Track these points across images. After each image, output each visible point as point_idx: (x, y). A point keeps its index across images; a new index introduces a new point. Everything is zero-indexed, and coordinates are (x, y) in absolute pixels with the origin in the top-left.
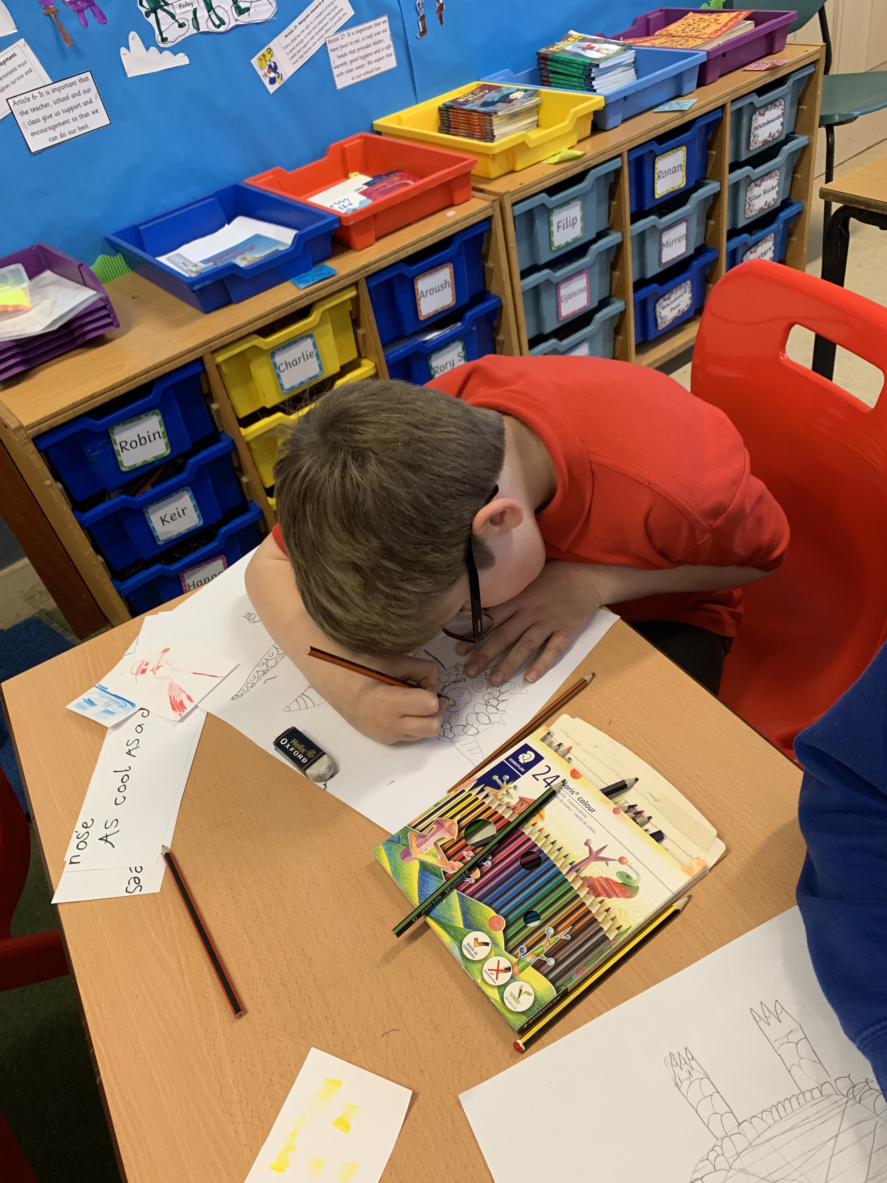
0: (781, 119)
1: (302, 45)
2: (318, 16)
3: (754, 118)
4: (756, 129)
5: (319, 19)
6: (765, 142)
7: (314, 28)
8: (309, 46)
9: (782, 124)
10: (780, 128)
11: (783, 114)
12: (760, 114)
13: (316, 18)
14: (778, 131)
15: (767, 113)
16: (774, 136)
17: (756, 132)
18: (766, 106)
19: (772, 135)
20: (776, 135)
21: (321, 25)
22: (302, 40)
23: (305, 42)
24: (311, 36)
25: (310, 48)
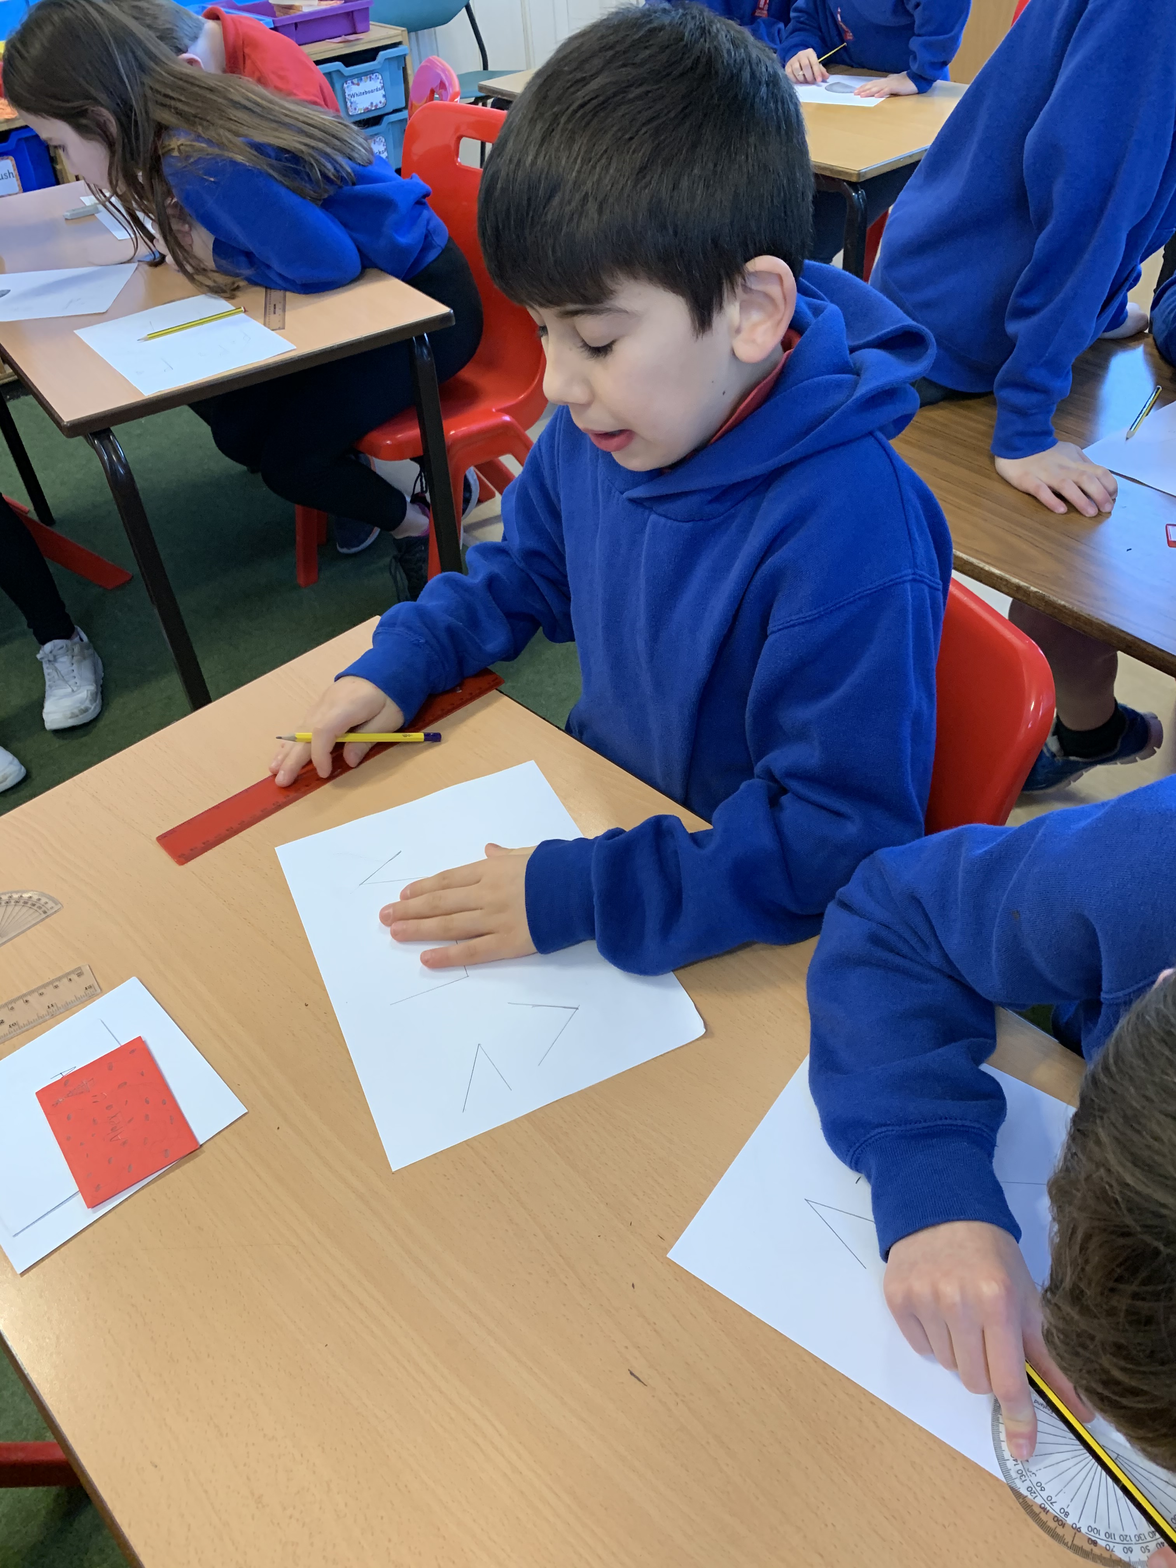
0: (382, 92)
3: (345, 85)
4: (353, 96)
6: (368, 111)
9: (384, 96)
10: (383, 100)
11: (383, 87)
12: (353, 83)
14: (380, 102)
15: (361, 84)
16: (376, 106)
17: (353, 99)
18: (359, 76)
19: (374, 104)
20: (380, 106)
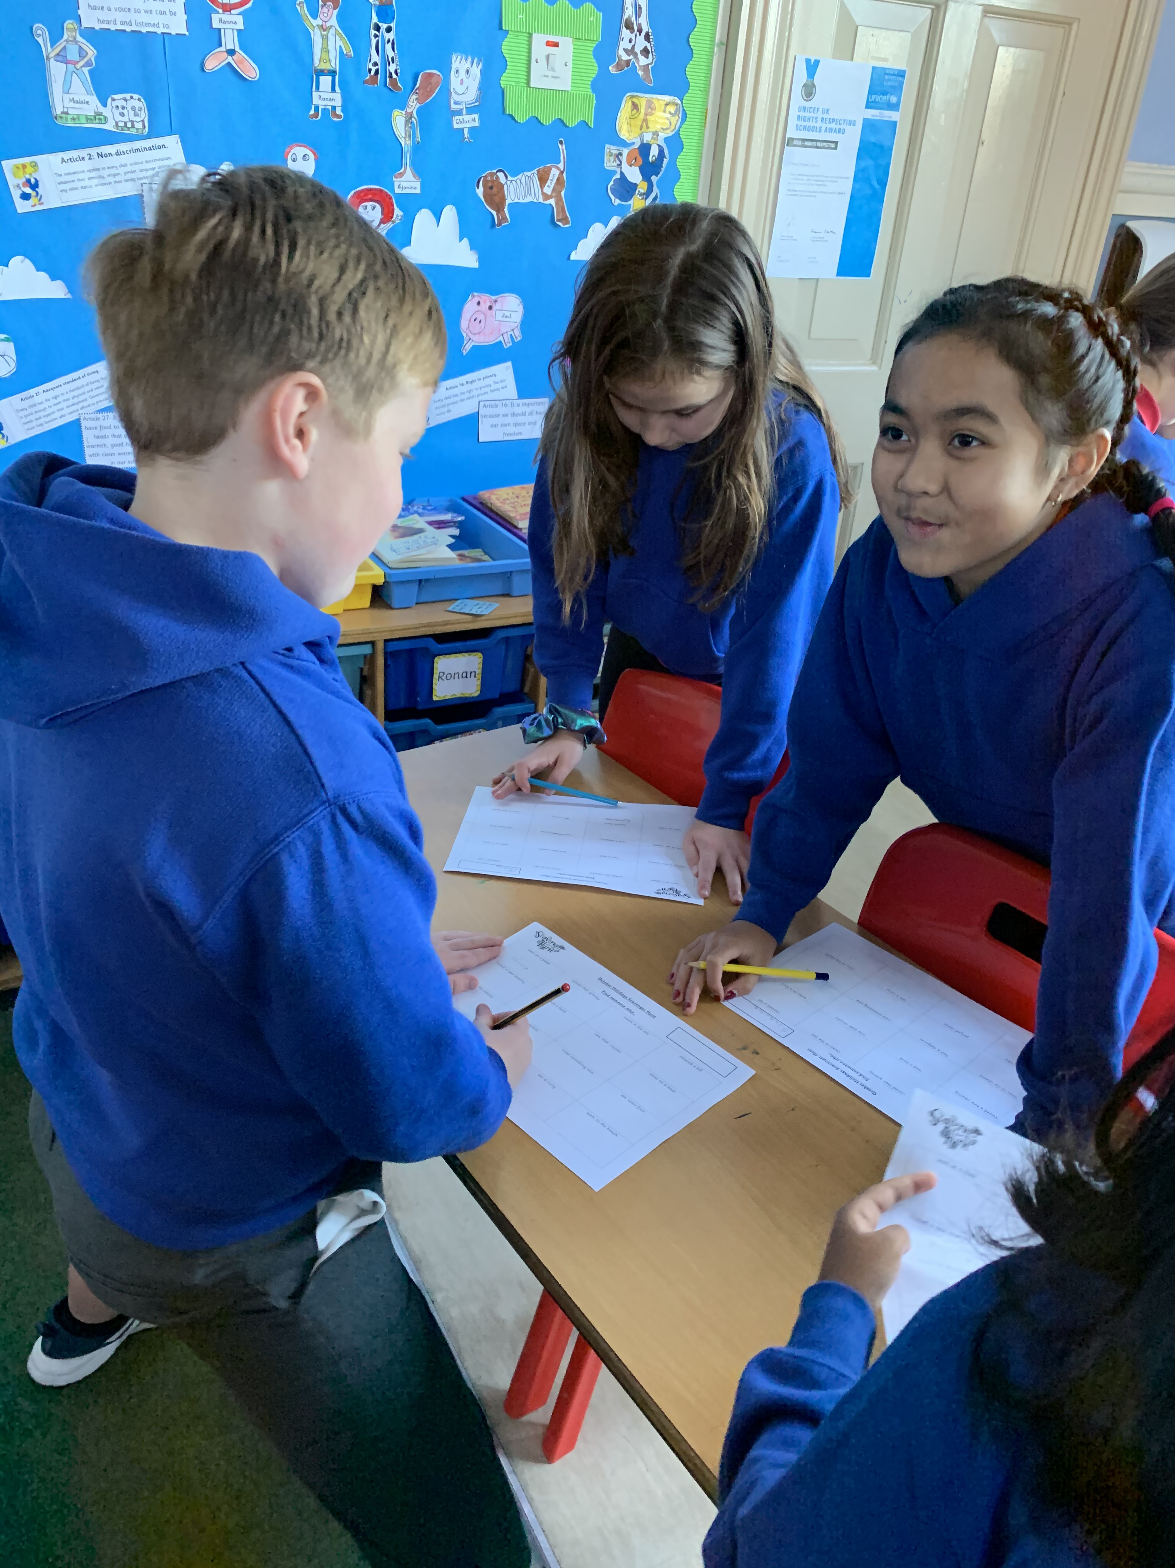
1: (45, 413)
2: (74, 390)
5: (76, 393)
7: (64, 401)
8: (53, 417)
13: (71, 391)
21: (76, 400)
22: (44, 409)
23: (48, 411)
24: (59, 407)
25: (55, 419)
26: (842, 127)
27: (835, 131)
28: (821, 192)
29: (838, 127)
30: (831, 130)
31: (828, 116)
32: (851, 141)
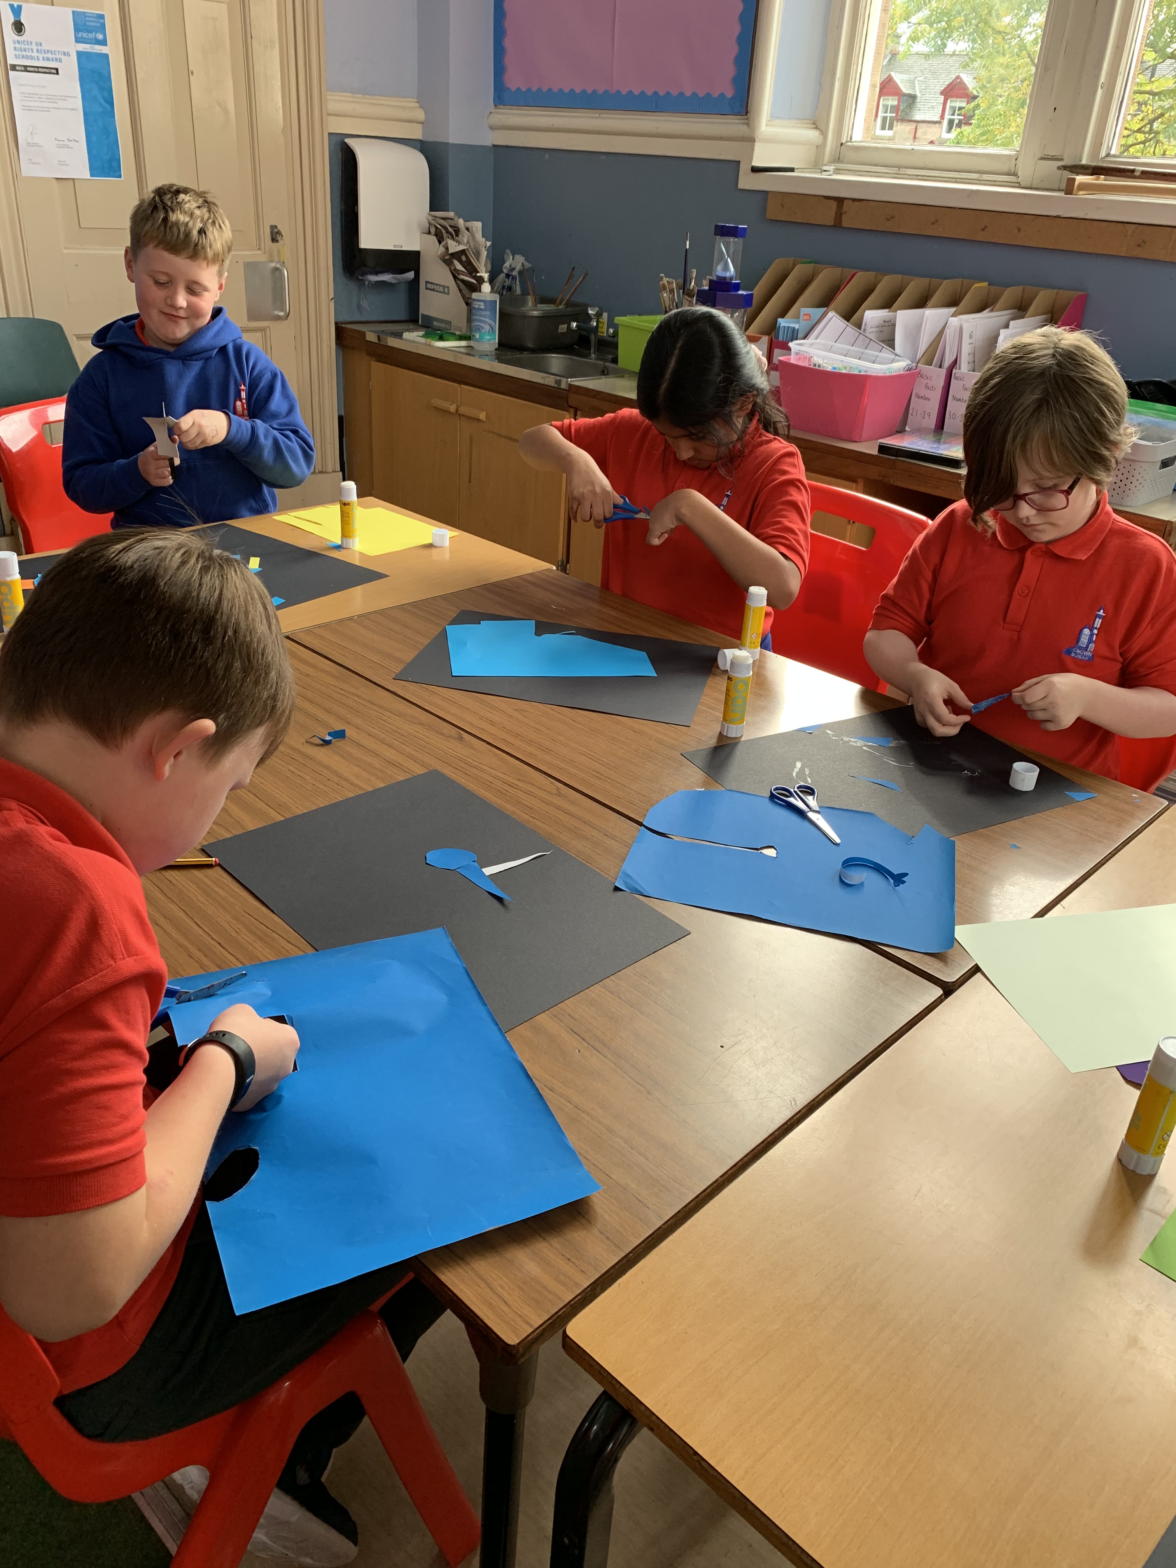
26: (58, 56)
27: (53, 60)
28: (54, 108)
29: (54, 56)
30: (48, 59)
31: (43, 48)
32: (70, 68)
